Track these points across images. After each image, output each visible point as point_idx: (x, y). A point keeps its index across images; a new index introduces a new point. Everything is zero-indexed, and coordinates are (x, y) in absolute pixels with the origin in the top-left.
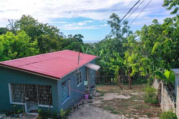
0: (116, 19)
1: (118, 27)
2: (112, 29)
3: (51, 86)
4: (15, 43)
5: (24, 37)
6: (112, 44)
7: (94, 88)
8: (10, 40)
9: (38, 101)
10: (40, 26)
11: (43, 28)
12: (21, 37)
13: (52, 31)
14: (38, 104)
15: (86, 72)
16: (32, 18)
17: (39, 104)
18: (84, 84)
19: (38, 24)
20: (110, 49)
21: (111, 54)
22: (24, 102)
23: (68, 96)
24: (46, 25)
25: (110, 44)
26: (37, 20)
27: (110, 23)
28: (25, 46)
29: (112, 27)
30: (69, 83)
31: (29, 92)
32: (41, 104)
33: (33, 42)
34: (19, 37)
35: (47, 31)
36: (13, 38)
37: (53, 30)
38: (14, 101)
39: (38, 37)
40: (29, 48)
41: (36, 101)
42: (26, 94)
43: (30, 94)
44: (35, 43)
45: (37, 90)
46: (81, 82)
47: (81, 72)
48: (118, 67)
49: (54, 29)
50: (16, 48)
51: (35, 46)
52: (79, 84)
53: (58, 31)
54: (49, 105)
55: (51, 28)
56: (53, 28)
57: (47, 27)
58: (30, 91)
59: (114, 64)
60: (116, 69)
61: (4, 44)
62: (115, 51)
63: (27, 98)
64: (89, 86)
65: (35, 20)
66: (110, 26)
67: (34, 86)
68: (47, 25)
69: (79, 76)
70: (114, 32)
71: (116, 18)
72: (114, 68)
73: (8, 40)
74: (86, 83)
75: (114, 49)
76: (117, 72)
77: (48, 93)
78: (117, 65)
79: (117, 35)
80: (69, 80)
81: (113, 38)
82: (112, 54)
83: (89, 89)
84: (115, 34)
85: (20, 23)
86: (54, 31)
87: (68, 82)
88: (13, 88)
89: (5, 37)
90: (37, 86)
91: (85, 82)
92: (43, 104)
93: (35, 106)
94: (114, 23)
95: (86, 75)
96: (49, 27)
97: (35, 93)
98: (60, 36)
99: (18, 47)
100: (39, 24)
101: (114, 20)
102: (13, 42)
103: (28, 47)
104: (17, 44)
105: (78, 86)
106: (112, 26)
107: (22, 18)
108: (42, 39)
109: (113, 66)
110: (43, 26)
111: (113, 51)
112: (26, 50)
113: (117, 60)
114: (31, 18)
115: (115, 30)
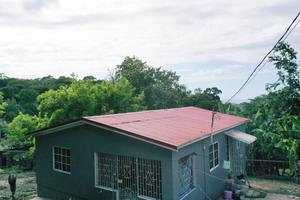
0: (287, 53)
1: (291, 67)
2: (279, 70)
3: (160, 162)
4: (112, 96)
5: (126, 88)
6: (280, 98)
7: (244, 180)
8: (105, 92)
9: (138, 189)
10: (150, 71)
11: (154, 75)
12: (121, 88)
13: (168, 78)
14: (138, 194)
15: (228, 146)
16: (139, 61)
17: (140, 194)
18: (224, 167)
19: (147, 69)
20: (277, 108)
21: (277, 118)
22: (115, 187)
23: (192, 187)
24: (159, 69)
25: (275, 99)
26: (146, 62)
27: (274, 60)
28: (125, 101)
29: (278, 68)
30: (194, 162)
31: (124, 170)
32: (142, 194)
33: (138, 96)
34: (118, 87)
35: (160, 79)
36: (109, 89)
37: (170, 77)
38: (101, 183)
39: (146, 89)
40: (131, 105)
41: (134, 189)
42: (119, 173)
43: (126, 175)
44: (141, 96)
45: (137, 167)
46: (217, 163)
47: (217, 143)
48: (294, 143)
49: (172, 75)
50: (113, 104)
51: (141, 102)
52: (212, 167)
53: (177, 78)
54: (155, 198)
55: (166, 74)
56: (170, 74)
57: (161, 73)
58: (126, 169)
59: (286, 137)
60: (290, 146)
61: (97, 97)
62: (286, 113)
63: (120, 181)
64: (232, 176)
65: (143, 62)
66: (275, 65)
67: (133, 159)
68: (161, 70)
69: (214, 152)
70: (283, 76)
71: (286, 51)
72: (287, 144)
73: (103, 92)
74: (227, 165)
75: (283, 109)
76: (293, 153)
77: (155, 174)
78: (294, 138)
79: (290, 81)
80: (194, 156)
81: (281, 87)
82: (279, 119)
83: (232, 181)
84: (285, 81)
85: (121, 69)
86: (171, 79)
87: (192, 160)
88: (100, 161)
89: (99, 88)
90: (137, 160)
91: (225, 162)
92: (145, 195)
93: (132, 196)
94: (282, 59)
95: (228, 151)
96: (164, 72)
97: (134, 174)
98: (180, 87)
99: (116, 102)
100: (149, 69)
101: (283, 54)
102: (109, 94)
103: (131, 103)
104: (114, 98)
105: (211, 170)
106: (278, 65)
107: (125, 61)
108: (152, 91)
109: (285, 141)
110: (154, 71)
111: (283, 113)
112: (127, 108)
113: (293, 128)
114: (137, 61)
115: (286, 73)
